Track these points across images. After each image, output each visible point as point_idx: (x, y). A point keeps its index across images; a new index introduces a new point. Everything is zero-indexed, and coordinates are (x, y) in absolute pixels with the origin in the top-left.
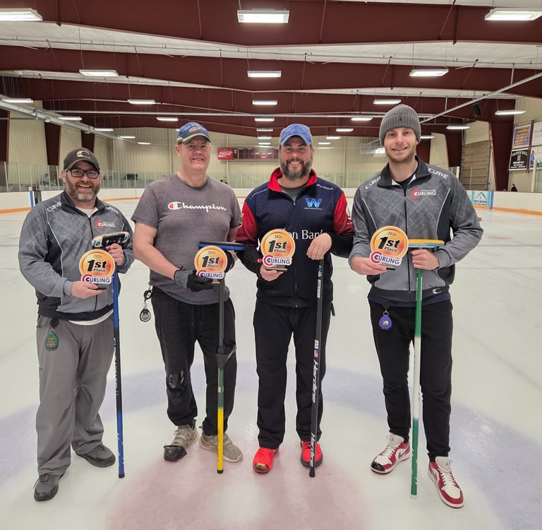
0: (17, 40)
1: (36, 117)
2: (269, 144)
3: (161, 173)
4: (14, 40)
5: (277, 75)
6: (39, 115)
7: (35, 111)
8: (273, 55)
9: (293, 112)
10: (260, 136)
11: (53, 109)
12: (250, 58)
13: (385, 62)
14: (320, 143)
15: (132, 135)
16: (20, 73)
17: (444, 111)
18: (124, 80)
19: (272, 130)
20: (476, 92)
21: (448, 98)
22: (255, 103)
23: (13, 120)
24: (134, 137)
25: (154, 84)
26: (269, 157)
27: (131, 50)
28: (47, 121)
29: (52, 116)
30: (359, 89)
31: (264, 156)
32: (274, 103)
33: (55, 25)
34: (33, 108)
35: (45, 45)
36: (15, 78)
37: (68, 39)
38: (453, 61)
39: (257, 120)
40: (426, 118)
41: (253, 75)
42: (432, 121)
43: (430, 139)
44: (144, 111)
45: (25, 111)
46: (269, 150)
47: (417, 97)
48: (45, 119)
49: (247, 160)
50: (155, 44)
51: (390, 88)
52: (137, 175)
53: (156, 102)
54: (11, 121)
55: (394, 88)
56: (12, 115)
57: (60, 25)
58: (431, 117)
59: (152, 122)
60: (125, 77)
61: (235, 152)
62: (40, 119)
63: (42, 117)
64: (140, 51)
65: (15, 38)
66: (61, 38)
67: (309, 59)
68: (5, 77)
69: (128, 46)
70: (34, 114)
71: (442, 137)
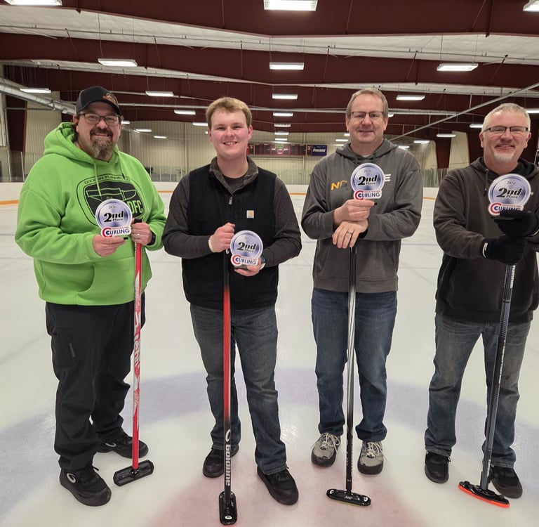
0: (36, 28)
1: (53, 108)
2: (286, 140)
3: (177, 167)
4: (32, 28)
5: (299, 67)
6: (56, 106)
7: (52, 102)
8: (296, 47)
9: (312, 107)
10: (277, 131)
11: (70, 100)
12: (272, 50)
13: (410, 56)
14: (337, 140)
15: (148, 128)
16: (38, 62)
17: (468, 108)
18: (143, 71)
19: (289, 126)
20: (504, 89)
21: (473, 96)
22: (275, 97)
23: (31, 111)
24: (150, 131)
25: (173, 77)
26: (285, 153)
27: (151, 41)
28: (65, 112)
29: (69, 107)
30: (381, 85)
31: (280, 152)
32: (294, 97)
33: (74, 12)
34: (50, 99)
35: (64, 34)
36: (33, 68)
37: (87, 28)
38: (482, 56)
39: (275, 114)
40: (449, 116)
41: (274, 67)
42: (454, 119)
43: (450, 138)
44: (161, 104)
45: (43, 101)
46: (285, 146)
47: (441, 94)
48: (62, 110)
49: (263, 156)
50: (175, 34)
51: (414, 84)
52: (152, 169)
53: (175, 94)
54: (28, 111)
55: (419, 84)
56: (29, 106)
57: (79, 12)
58: (454, 115)
59: (169, 116)
60: (143, 68)
61: (252, 148)
62: (57, 109)
63: (59, 107)
64: (159, 41)
65: (34, 26)
66: (80, 27)
67: (333, 52)
68: (23, 67)
69: (148, 36)
70: (52, 105)
71: (464, 136)
